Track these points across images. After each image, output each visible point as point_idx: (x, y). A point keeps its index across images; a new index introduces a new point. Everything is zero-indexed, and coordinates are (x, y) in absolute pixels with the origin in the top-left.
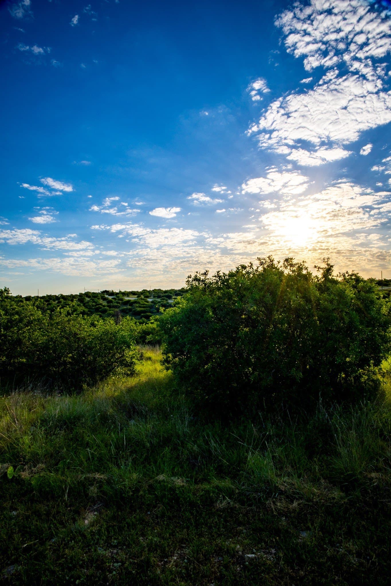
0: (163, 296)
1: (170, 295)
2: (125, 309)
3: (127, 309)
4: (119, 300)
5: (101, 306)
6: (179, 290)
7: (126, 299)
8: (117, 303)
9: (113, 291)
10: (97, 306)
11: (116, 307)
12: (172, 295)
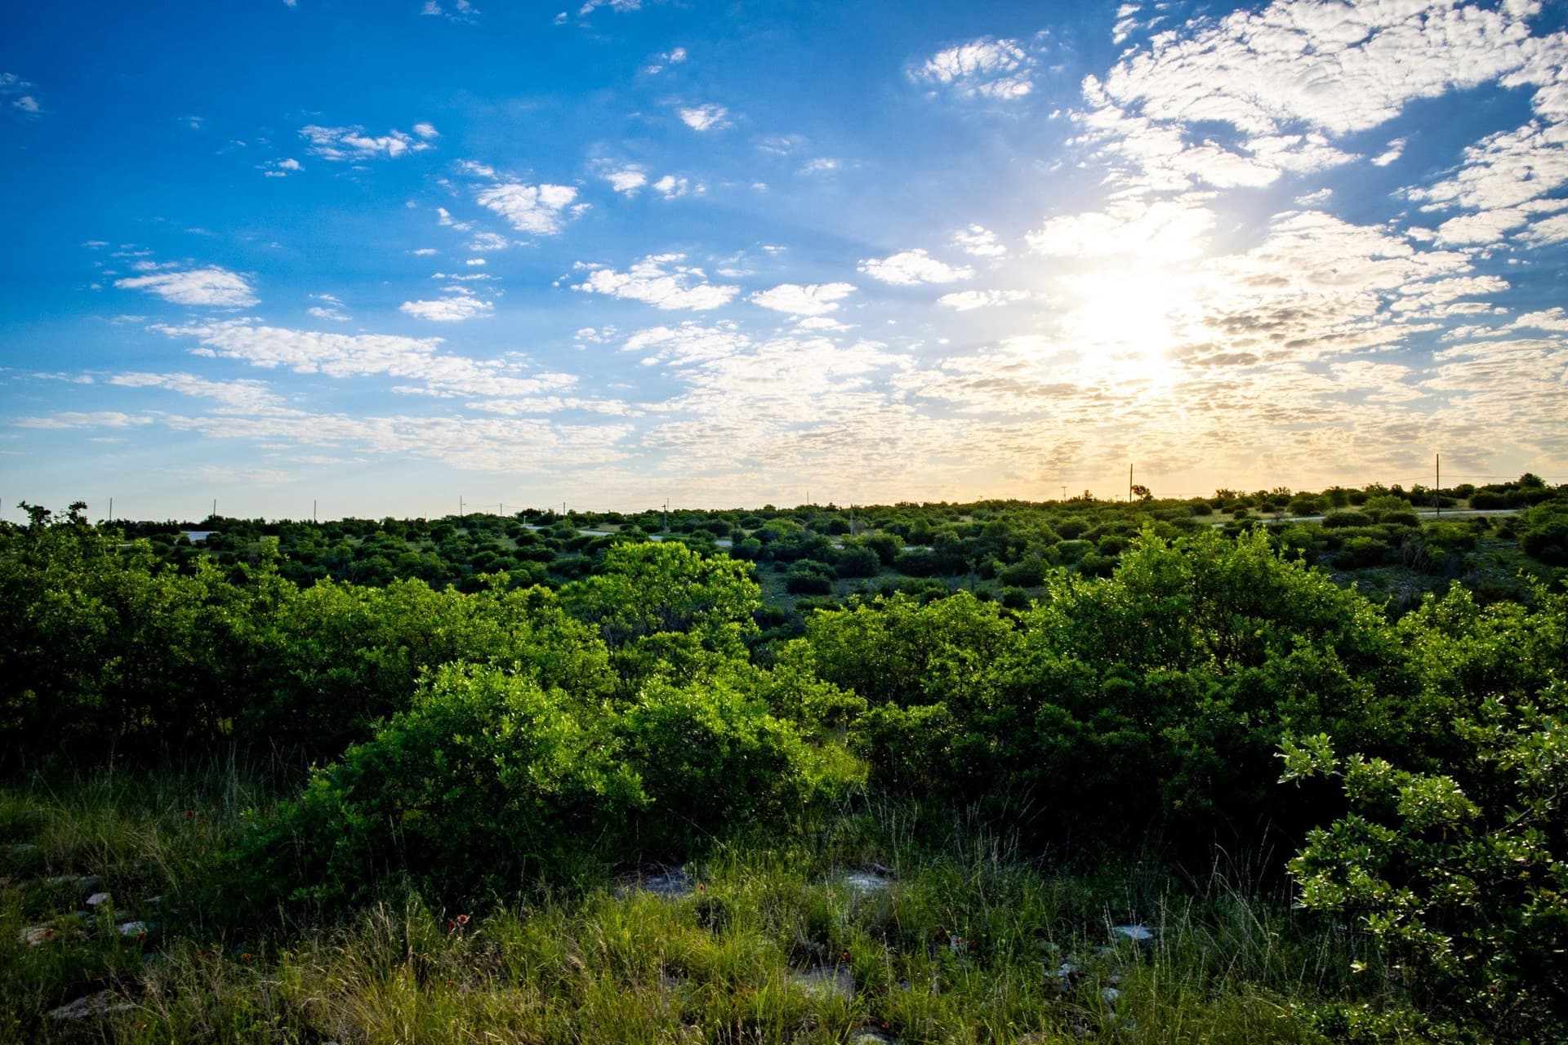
0: (701, 527)
1: (724, 522)
2: (567, 563)
3: (574, 565)
4: (560, 536)
5: (492, 553)
6: (757, 512)
7: (584, 533)
8: (548, 544)
9: (551, 512)
10: (481, 554)
11: (539, 557)
12: (729, 523)
